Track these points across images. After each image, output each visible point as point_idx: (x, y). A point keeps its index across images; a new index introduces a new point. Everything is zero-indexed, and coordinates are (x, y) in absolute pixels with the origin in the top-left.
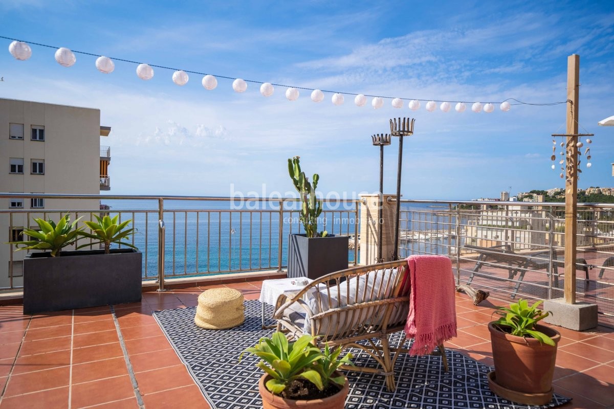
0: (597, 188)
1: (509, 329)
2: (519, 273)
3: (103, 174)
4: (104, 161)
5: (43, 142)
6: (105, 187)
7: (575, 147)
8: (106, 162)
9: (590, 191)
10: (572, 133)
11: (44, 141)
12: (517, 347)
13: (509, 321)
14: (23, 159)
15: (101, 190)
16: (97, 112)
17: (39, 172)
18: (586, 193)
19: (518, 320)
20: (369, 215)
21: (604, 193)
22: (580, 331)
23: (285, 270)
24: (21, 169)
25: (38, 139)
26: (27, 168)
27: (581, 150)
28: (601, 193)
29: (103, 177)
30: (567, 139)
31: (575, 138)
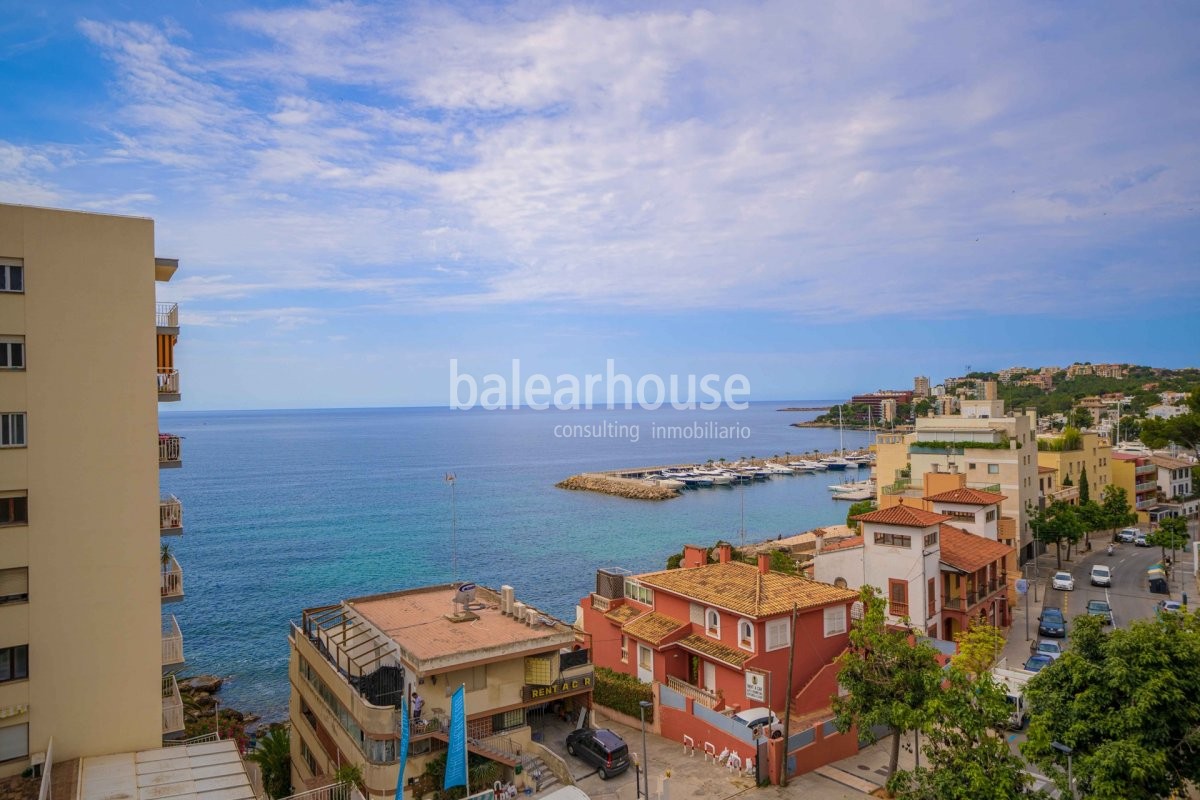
0: (1086, 364)
3: (164, 365)
4: (164, 336)
5: (21, 297)
6: (168, 394)
8: (170, 336)
9: (1074, 371)
11: (23, 293)
15: (160, 400)
17: (13, 365)
21: (1099, 373)
25: (8, 288)
28: (1094, 372)
29: (164, 371)
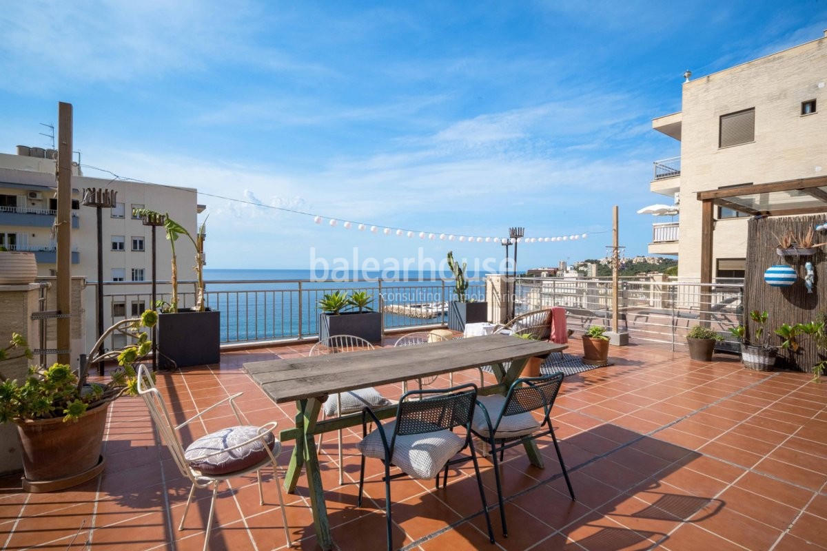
1: (591, 336)
2: (589, 321)
7: (617, 253)
10: (616, 246)
12: (594, 343)
13: (590, 333)
14: (124, 236)
16: (193, 192)
17: (139, 249)
18: (634, 262)
19: (594, 332)
20: (493, 287)
22: (621, 345)
23: (446, 324)
24: (122, 246)
26: (128, 245)
27: (620, 254)
28: (646, 261)
30: (613, 249)
31: (617, 248)
